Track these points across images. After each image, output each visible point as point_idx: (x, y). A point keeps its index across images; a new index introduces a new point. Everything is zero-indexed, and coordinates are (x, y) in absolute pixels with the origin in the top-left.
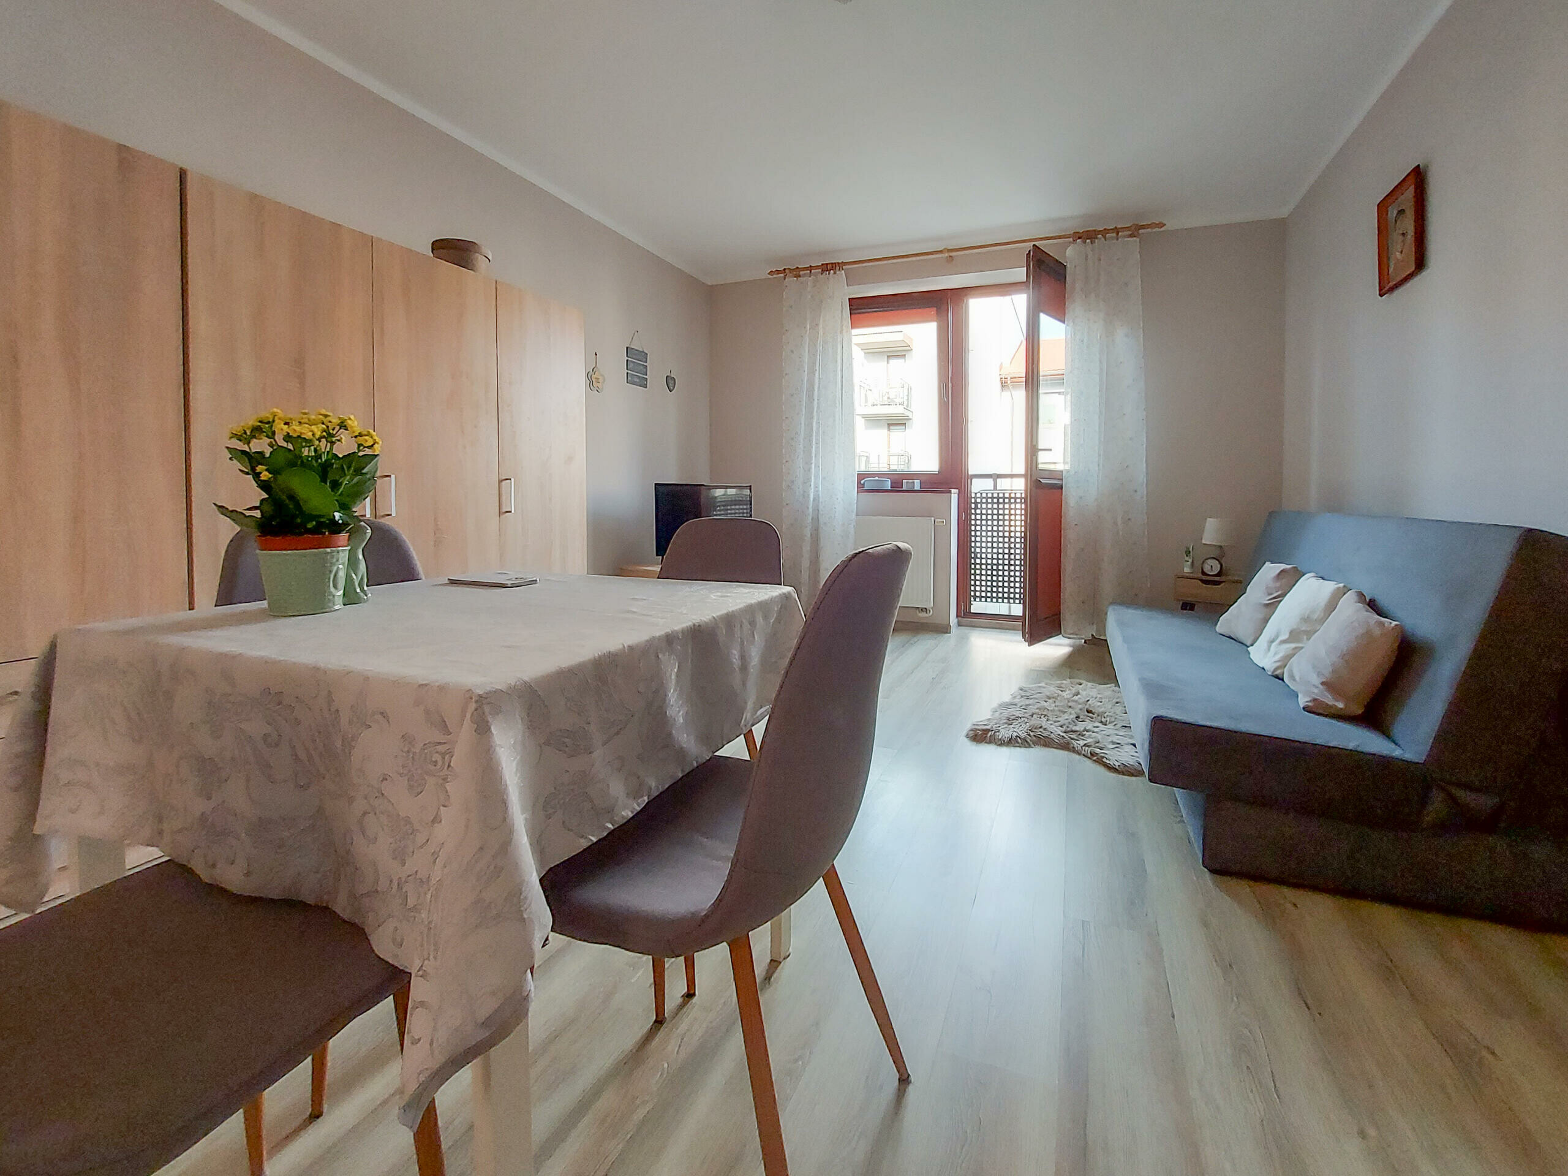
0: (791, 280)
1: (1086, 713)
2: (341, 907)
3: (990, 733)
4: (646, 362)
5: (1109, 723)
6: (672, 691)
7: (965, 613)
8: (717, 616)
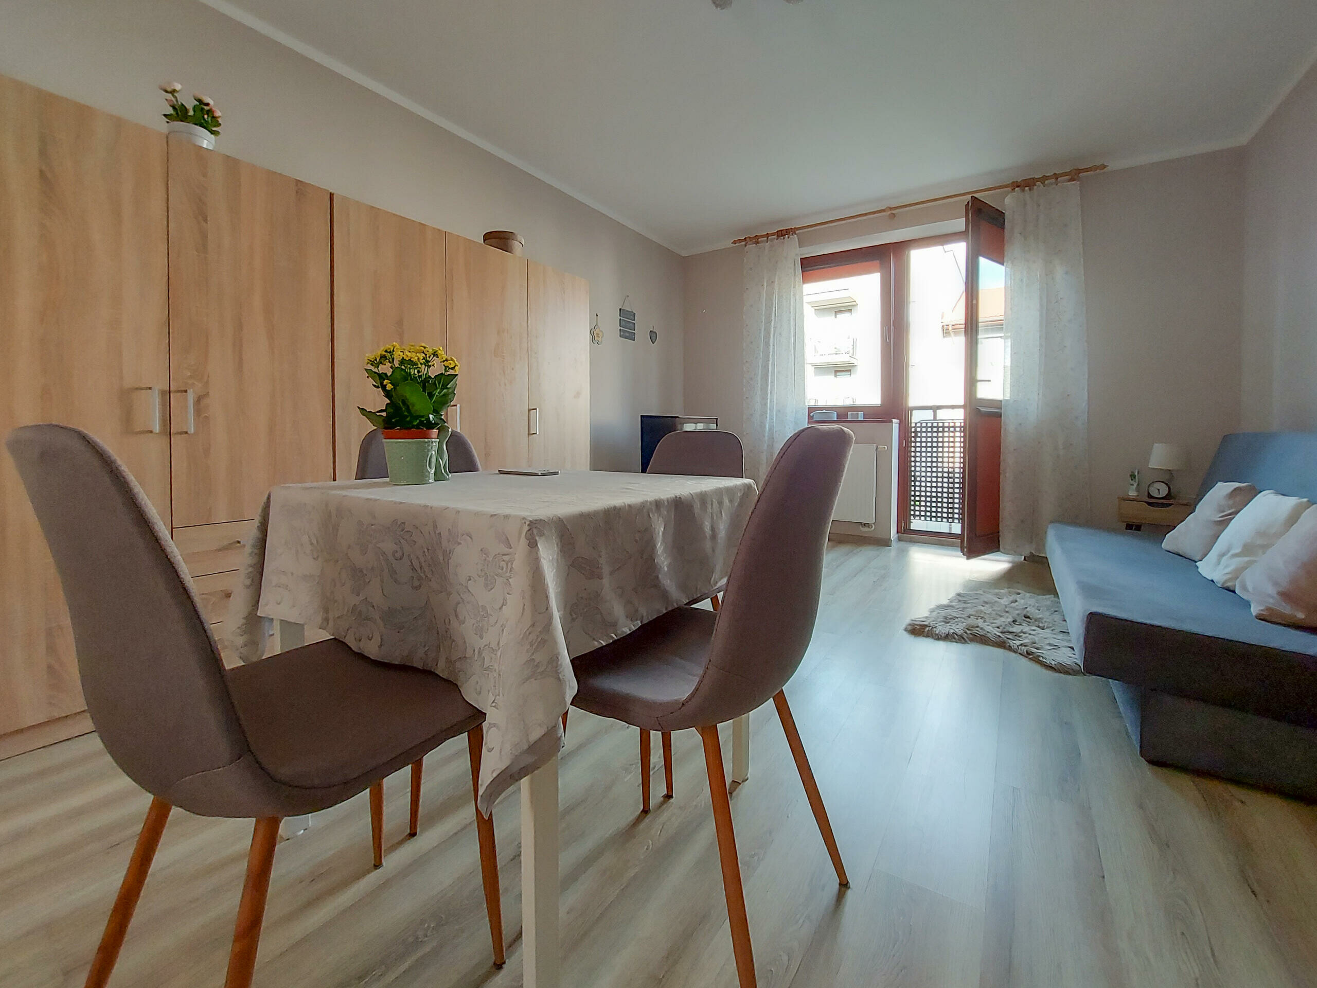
0: (751, 247)
1: (1024, 618)
2: (441, 670)
3: (927, 628)
4: (634, 320)
5: (1047, 628)
6: (659, 544)
7: (905, 530)
8: (693, 493)
